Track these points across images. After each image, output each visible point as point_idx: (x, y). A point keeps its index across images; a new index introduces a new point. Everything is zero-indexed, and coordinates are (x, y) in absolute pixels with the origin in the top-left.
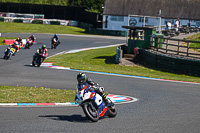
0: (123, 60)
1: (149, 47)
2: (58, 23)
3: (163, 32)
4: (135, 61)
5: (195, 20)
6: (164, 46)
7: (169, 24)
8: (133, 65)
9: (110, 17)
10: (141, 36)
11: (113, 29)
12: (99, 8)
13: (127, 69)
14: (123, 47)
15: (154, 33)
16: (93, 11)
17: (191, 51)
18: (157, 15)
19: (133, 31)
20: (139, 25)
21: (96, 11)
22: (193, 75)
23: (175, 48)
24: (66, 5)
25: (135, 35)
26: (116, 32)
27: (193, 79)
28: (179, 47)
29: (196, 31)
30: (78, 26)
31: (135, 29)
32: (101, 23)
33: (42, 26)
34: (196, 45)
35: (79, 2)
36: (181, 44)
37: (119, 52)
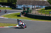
0: (22, 16)
1: (28, 12)
2: (5, 7)
3: (32, 9)
4: (25, 16)
5: (40, 6)
6: (32, 12)
7: (33, 7)
8: (24, 17)
9: (18, 5)
10: (26, 10)
11: (19, 8)
12: (15, 3)
13: (23, 18)
14: (22, 13)
15: (29, 9)
16: (14, 4)
17: (39, 13)
18: (30, 4)
19: (24, 8)
20: (26, 7)
21: (15, 4)
22: (40, 19)
23: (35, 13)
24: (7, 2)
25: (25, 9)
26: (20, 9)
27: (39, 20)
28: (36, 12)
29: (40, 8)
30: (10, 8)
31: (25, 8)
32: (16, 7)
33: (1, 8)
34: (40, 12)
35: (10, 2)
36: (36, 11)
37: (21, 14)
